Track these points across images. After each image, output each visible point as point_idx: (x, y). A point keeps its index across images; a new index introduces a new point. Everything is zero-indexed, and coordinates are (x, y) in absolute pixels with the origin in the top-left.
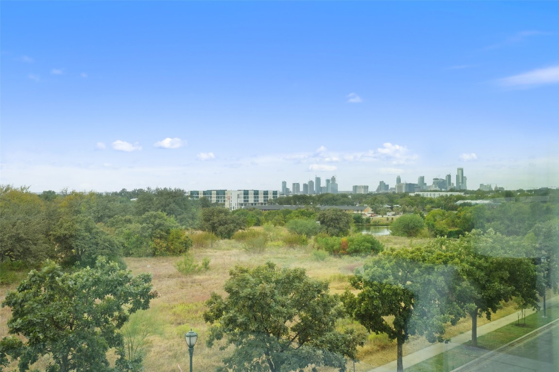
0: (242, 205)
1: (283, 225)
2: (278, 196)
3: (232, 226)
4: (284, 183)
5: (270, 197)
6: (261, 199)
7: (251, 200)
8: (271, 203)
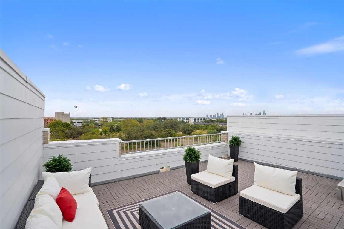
0: (194, 122)
1: (206, 130)
2: (205, 120)
3: (190, 131)
4: (207, 115)
5: (203, 120)
6: (200, 121)
7: (197, 121)
8: (203, 122)
